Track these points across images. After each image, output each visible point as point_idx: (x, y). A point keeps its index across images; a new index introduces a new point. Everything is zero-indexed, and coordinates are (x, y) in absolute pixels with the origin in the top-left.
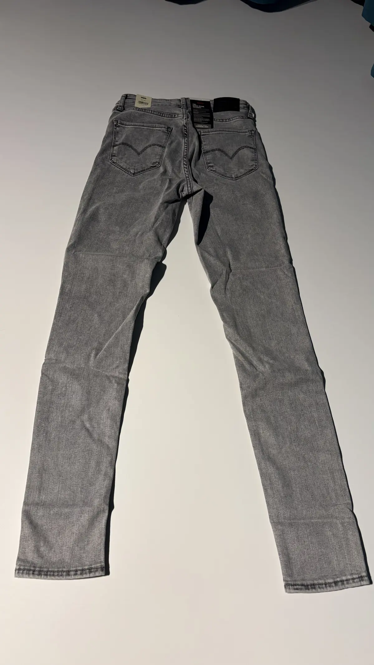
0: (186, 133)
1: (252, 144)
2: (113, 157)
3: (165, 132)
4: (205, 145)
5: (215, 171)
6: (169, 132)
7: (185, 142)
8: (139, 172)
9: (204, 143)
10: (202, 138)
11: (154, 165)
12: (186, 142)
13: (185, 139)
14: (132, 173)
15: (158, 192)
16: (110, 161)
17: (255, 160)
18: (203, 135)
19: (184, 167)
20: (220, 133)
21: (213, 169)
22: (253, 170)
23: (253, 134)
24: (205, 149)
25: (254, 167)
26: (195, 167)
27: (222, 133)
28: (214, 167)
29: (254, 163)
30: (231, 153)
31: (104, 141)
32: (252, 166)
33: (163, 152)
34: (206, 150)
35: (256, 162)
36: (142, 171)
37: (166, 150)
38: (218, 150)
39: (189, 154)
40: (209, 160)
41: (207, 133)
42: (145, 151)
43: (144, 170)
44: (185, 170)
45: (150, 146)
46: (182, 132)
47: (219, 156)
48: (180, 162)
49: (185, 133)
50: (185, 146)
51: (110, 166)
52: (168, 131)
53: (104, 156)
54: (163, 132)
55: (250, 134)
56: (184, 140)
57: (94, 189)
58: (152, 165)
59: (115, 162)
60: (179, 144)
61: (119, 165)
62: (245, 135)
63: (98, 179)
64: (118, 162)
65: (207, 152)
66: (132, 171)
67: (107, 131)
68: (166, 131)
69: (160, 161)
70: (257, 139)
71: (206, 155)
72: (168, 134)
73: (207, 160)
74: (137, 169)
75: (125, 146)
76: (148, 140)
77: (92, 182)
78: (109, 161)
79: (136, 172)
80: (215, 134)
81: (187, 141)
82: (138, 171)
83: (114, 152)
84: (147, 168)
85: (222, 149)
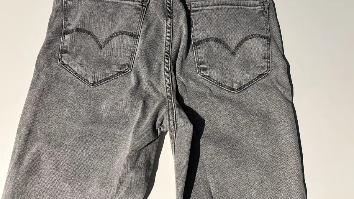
0: (170, 10)
1: (264, 29)
2: (63, 55)
3: (139, 9)
4: (196, 30)
5: (209, 77)
6: (144, 8)
7: (167, 26)
8: (101, 81)
9: (194, 27)
10: (192, 17)
11: (123, 70)
12: (170, 26)
13: (167, 20)
14: (91, 83)
15: (127, 120)
16: (59, 62)
17: (267, 57)
18: (194, 11)
19: (165, 76)
20: (218, 9)
21: (207, 75)
22: (263, 74)
23: (266, 9)
24: (196, 37)
25: (265, 70)
26: (180, 73)
27: (221, 9)
28: (208, 71)
29: (266, 64)
30: (233, 45)
31: (50, 26)
32: (263, 68)
33: (135, 46)
34: (197, 39)
35: (268, 60)
36: (105, 80)
37: (140, 42)
38: (215, 41)
39: (174, 49)
40: (201, 58)
41: (200, 8)
42: (110, 43)
43: (108, 79)
44: (166, 81)
45: (116, 35)
46: (164, 7)
47: (216, 49)
48: (160, 65)
49: (168, 9)
50: (168, 34)
51: (59, 70)
52: (143, 6)
53: (50, 52)
54: (136, 8)
55: (262, 8)
56: (167, 23)
57: (35, 115)
58: (120, 71)
59: (66, 63)
60: (159, 30)
61: (72, 69)
62: (255, 10)
63: (41, 96)
64: (71, 64)
65: (199, 43)
66: (91, 80)
67: (54, 8)
68: (141, 7)
69: (131, 62)
70: (271, 17)
71: (197, 48)
72: (144, 12)
73: (198, 58)
74: (97, 77)
75: (82, 33)
76: (114, 22)
77: (33, 101)
78: (57, 62)
79: (96, 81)
80: (212, 10)
81: (170, 24)
82: (99, 80)
83: (65, 45)
84: (111, 75)
85: (221, 38)
